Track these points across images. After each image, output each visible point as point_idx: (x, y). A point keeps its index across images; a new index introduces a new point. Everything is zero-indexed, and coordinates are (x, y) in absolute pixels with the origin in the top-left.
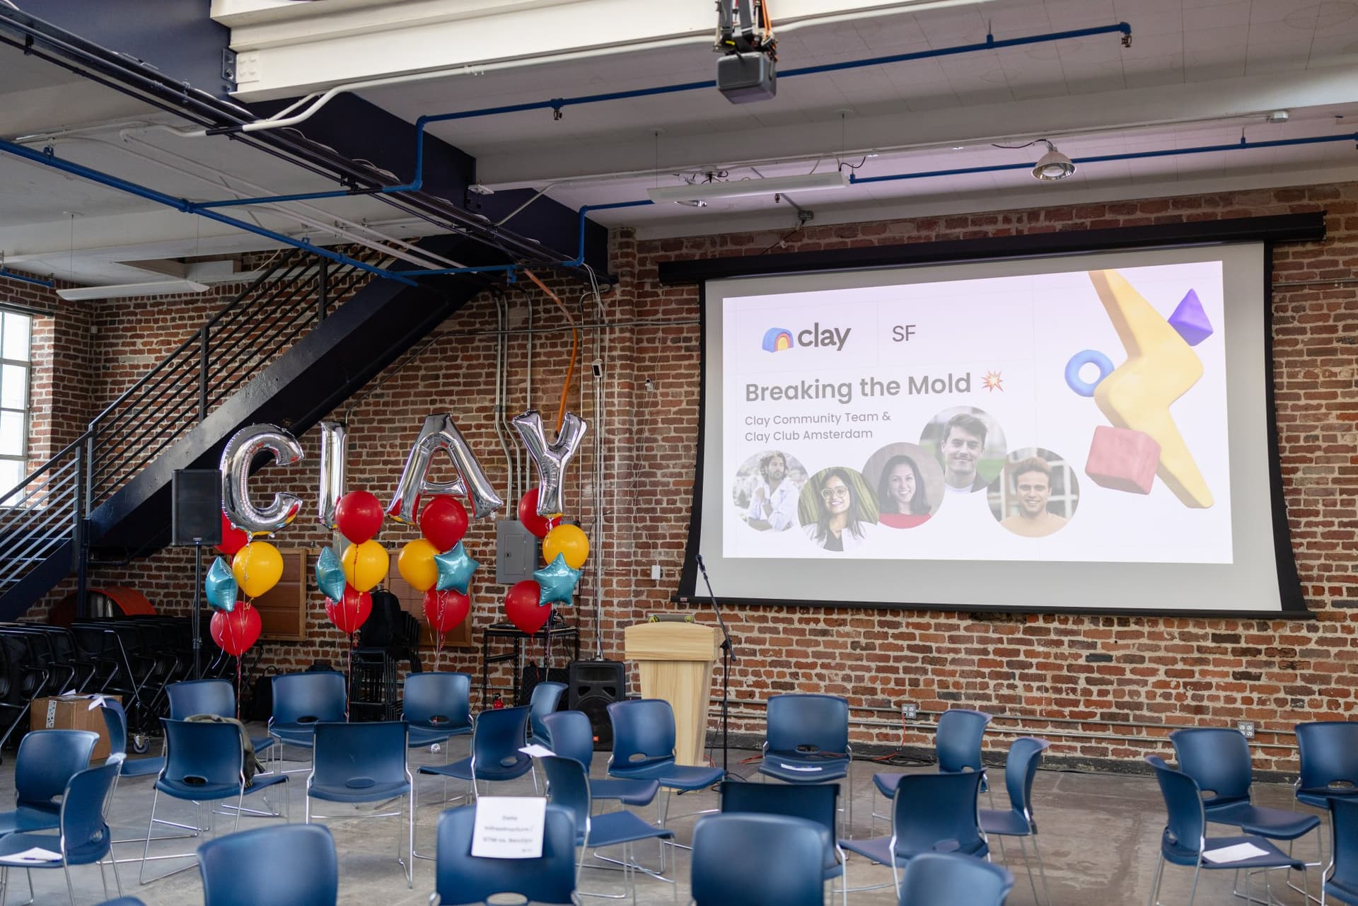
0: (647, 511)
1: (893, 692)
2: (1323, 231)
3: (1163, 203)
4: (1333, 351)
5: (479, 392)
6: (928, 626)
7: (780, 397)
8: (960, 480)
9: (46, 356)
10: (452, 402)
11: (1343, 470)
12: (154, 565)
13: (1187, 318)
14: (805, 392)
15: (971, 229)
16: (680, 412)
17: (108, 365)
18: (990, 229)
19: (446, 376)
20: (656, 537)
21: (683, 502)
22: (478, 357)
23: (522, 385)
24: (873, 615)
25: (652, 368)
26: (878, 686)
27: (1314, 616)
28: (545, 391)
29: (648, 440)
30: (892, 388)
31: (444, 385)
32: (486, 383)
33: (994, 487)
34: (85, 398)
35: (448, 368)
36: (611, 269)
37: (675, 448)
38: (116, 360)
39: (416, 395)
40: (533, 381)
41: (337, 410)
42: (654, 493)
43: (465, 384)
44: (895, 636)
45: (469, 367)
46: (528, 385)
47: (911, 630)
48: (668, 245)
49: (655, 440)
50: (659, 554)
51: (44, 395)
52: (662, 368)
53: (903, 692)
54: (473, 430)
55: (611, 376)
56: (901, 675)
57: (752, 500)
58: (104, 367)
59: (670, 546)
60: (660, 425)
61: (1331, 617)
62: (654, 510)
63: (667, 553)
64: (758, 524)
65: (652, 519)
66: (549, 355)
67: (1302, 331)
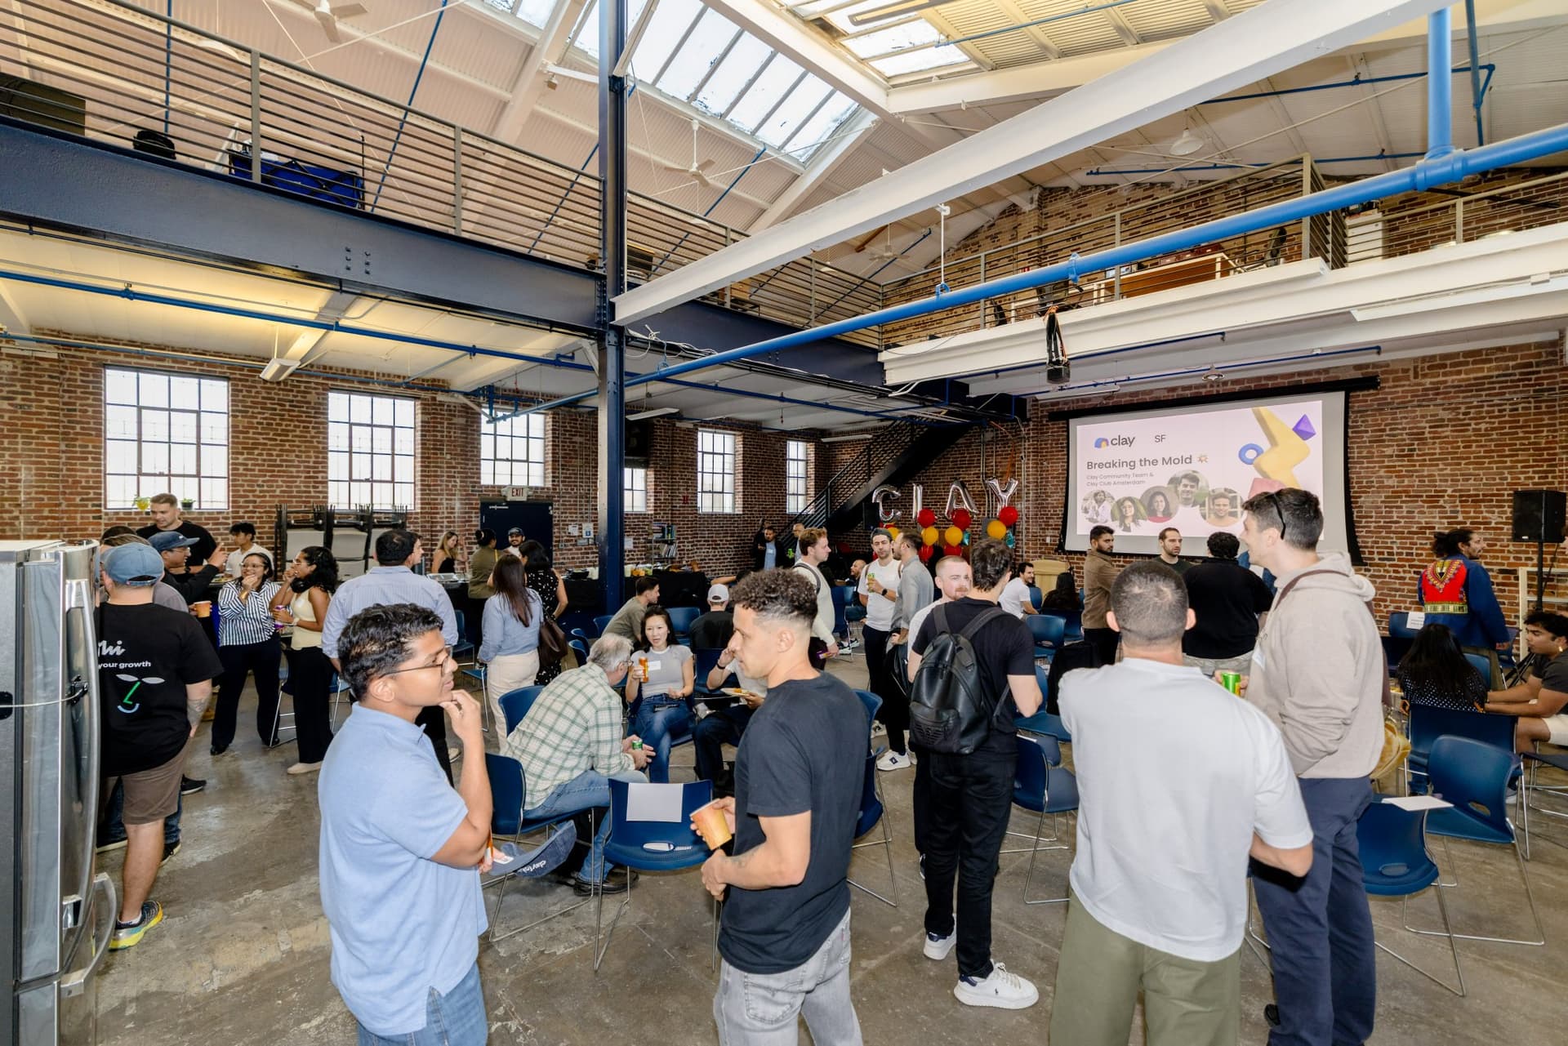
0: (1044, 515)
2: (1379, 384)
3: (1292, 375)
4: (1384, 441)
5: (974, 467)
7: (1102, 467)
8: (1186, 502)
9: (812, 457)
10: (963, 471)
11: (1386, 497)
13: (1302, 427)
14: (1114, 465)
15: (1194, 391)
17: (832, 459)
18: (1203, 391)
19: (960, 461)
20: (1048, 525)
21: (1060, 511)
22: (973, 453)
23: (991, 464)
25: (1046, 456)
27: (1366, 564)
28: (1001, 466)
29: (1044, 486)
30: (1154, 462)
31: (960, 464)
32: (977, 463)
33: (1203, 505)
34: (826, 474)
35: (961, 457)
36: (1028, 416)
37: (1056, 489)
38: (836, 457)
39: (947, 470)
40: (996, 463)
41: (919, 478)
42: (1047, 507)
43: (968, 464)
45: (969, 457)
46: (994, 464)
48: (1053, 404)
49: (1048, 486)
50: (1050, 532)
51: (812, 471)
52: (1050, 456)
54: (972, 482)
55: (1028, 460)
57: (1090, 511)
58: (834, 461)
59: (1054, 529)
60: (1049, 479)
61: (1378, 565)
62: (1047, 514)
63: (1053, 532)
64: (1092, 520)
65: (1047, 518)
66: (1002, 451)
67: (1367, 432)
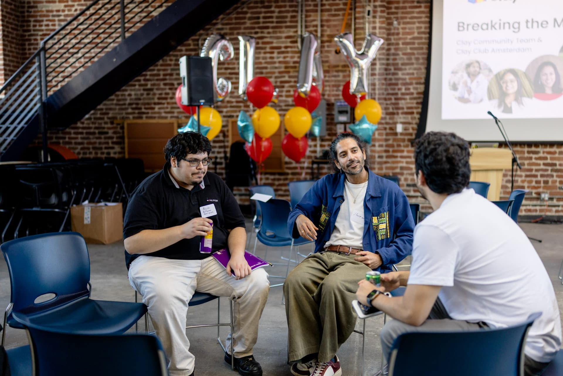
0: (393, 94)
1: (534, 188)
5: (287, 27)
6: (555, 153)
7: (477, 29)
10: (269, 33)
12: (72, 131)
14: (493, 26)
16: (414, 38)
17: (30, 10)
19: (264, 18)
20: (398, 108)
21: (417, 89)
22: (285, 6)
23: (315, 23)
24: (524, 147)
25: (397, 13)
26: (526, 185)
28: (328, 26)
29: (394, 54)
30: (543, 24)
31: (264, 22)
32: (291, 22)
34: (17, 30)
35: (266, 12)
37: (410, 59)
38: (36, 7)
39: (245, 28)
40: (322, 21)
41: (194, 37)
42: (396, 84)
43: (277, 22)
44: (536, 159)
45: (280, 12)
46: (319, 23)
47: (545, 155)
49: (398, 55)
50: (400, 118)
52: (403, 13)
53: (539, 187)
54: (283, 50)
55: (374, 17)
56: (539, 178)
57: (460, 87)
58: (28, 11)
59: (407, 113)
60: (401, 46)
62: (397, 94)
63: (404, 118)
64: (462, 100)
65: (396, 99)
66: (330, 5)
